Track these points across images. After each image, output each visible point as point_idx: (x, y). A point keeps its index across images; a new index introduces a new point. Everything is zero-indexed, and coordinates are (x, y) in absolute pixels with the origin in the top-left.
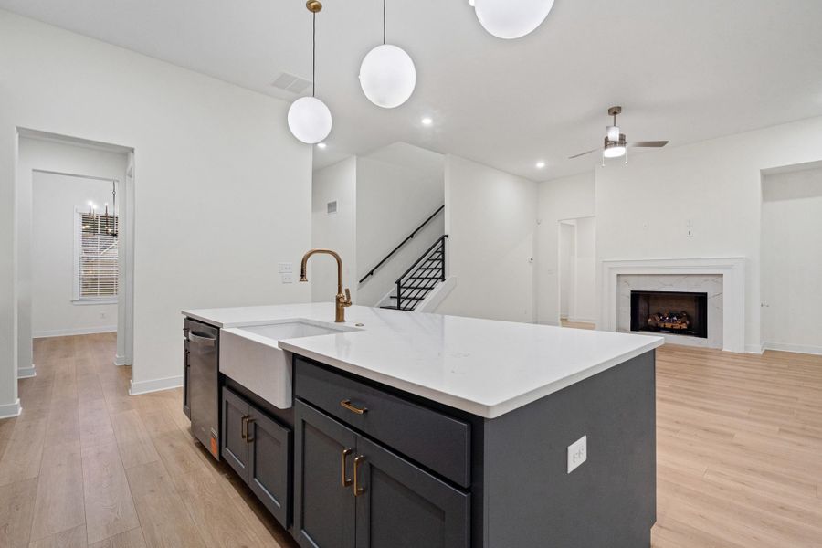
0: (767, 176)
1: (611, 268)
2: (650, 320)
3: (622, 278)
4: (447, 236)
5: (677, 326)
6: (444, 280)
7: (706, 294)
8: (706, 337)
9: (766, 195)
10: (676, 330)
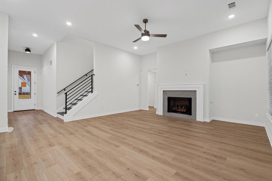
0: (213, 53)
1: (161, 88)
2: (174, 108)
3: (165, 92)
4: (94, 75)
5: (182, 111)
6: (92, 92)
7: (191, 98)
8: (191, 115)
9: (213, 60)
10: (182, 112)
